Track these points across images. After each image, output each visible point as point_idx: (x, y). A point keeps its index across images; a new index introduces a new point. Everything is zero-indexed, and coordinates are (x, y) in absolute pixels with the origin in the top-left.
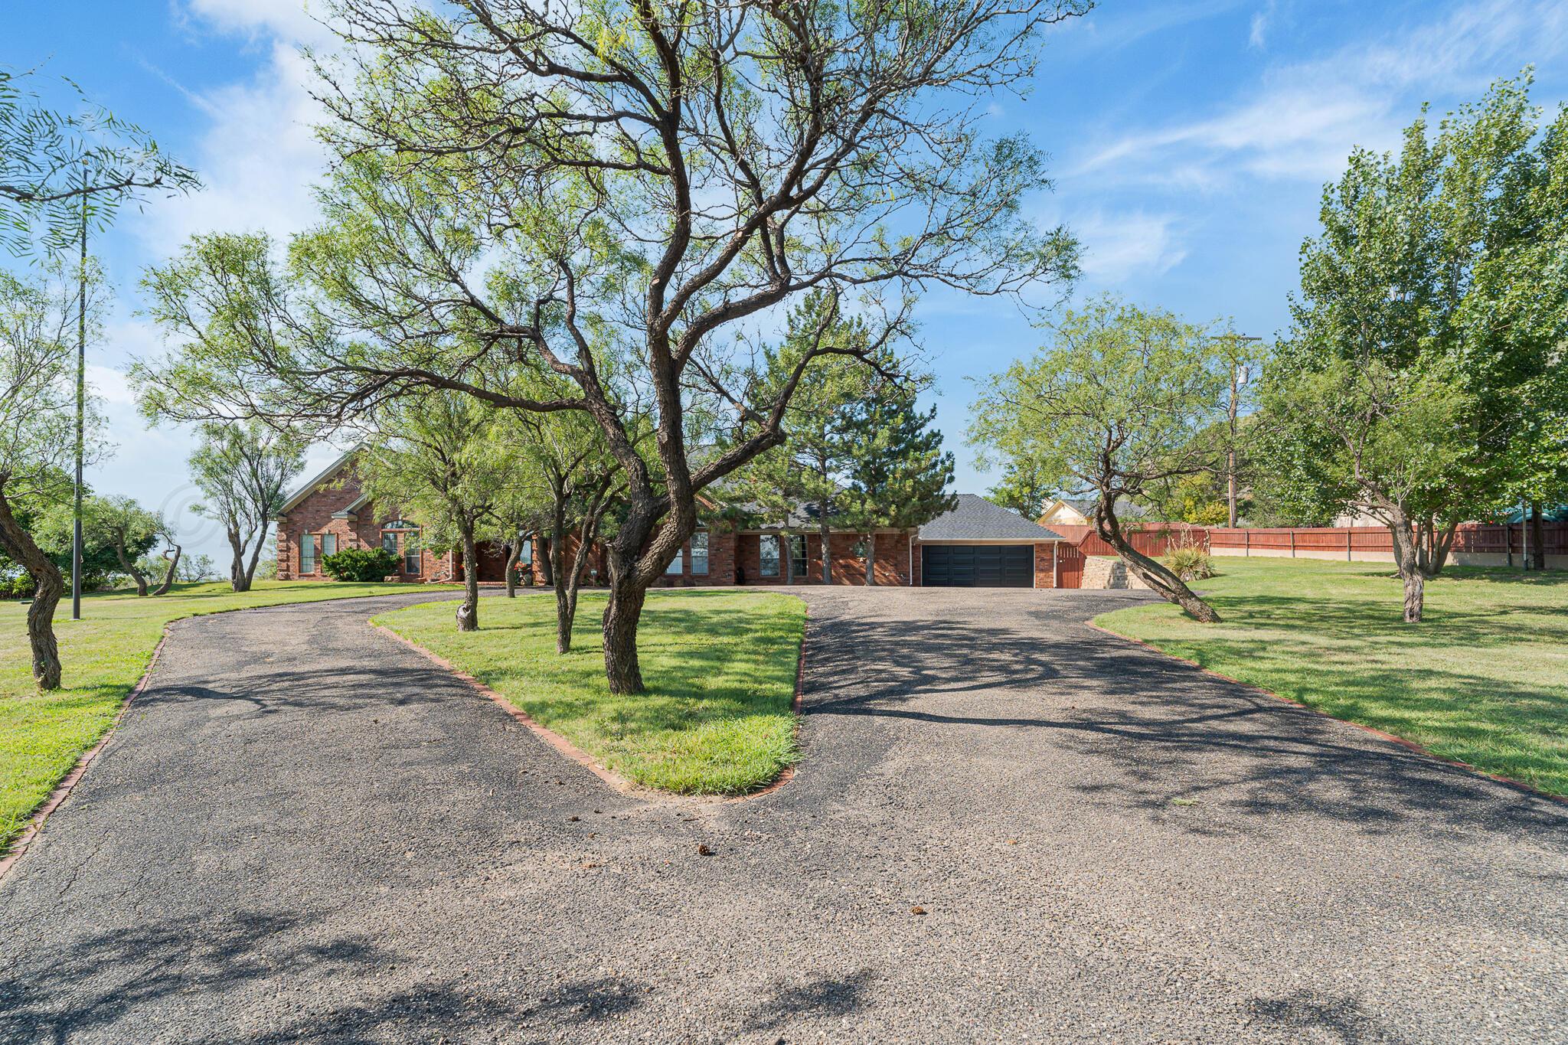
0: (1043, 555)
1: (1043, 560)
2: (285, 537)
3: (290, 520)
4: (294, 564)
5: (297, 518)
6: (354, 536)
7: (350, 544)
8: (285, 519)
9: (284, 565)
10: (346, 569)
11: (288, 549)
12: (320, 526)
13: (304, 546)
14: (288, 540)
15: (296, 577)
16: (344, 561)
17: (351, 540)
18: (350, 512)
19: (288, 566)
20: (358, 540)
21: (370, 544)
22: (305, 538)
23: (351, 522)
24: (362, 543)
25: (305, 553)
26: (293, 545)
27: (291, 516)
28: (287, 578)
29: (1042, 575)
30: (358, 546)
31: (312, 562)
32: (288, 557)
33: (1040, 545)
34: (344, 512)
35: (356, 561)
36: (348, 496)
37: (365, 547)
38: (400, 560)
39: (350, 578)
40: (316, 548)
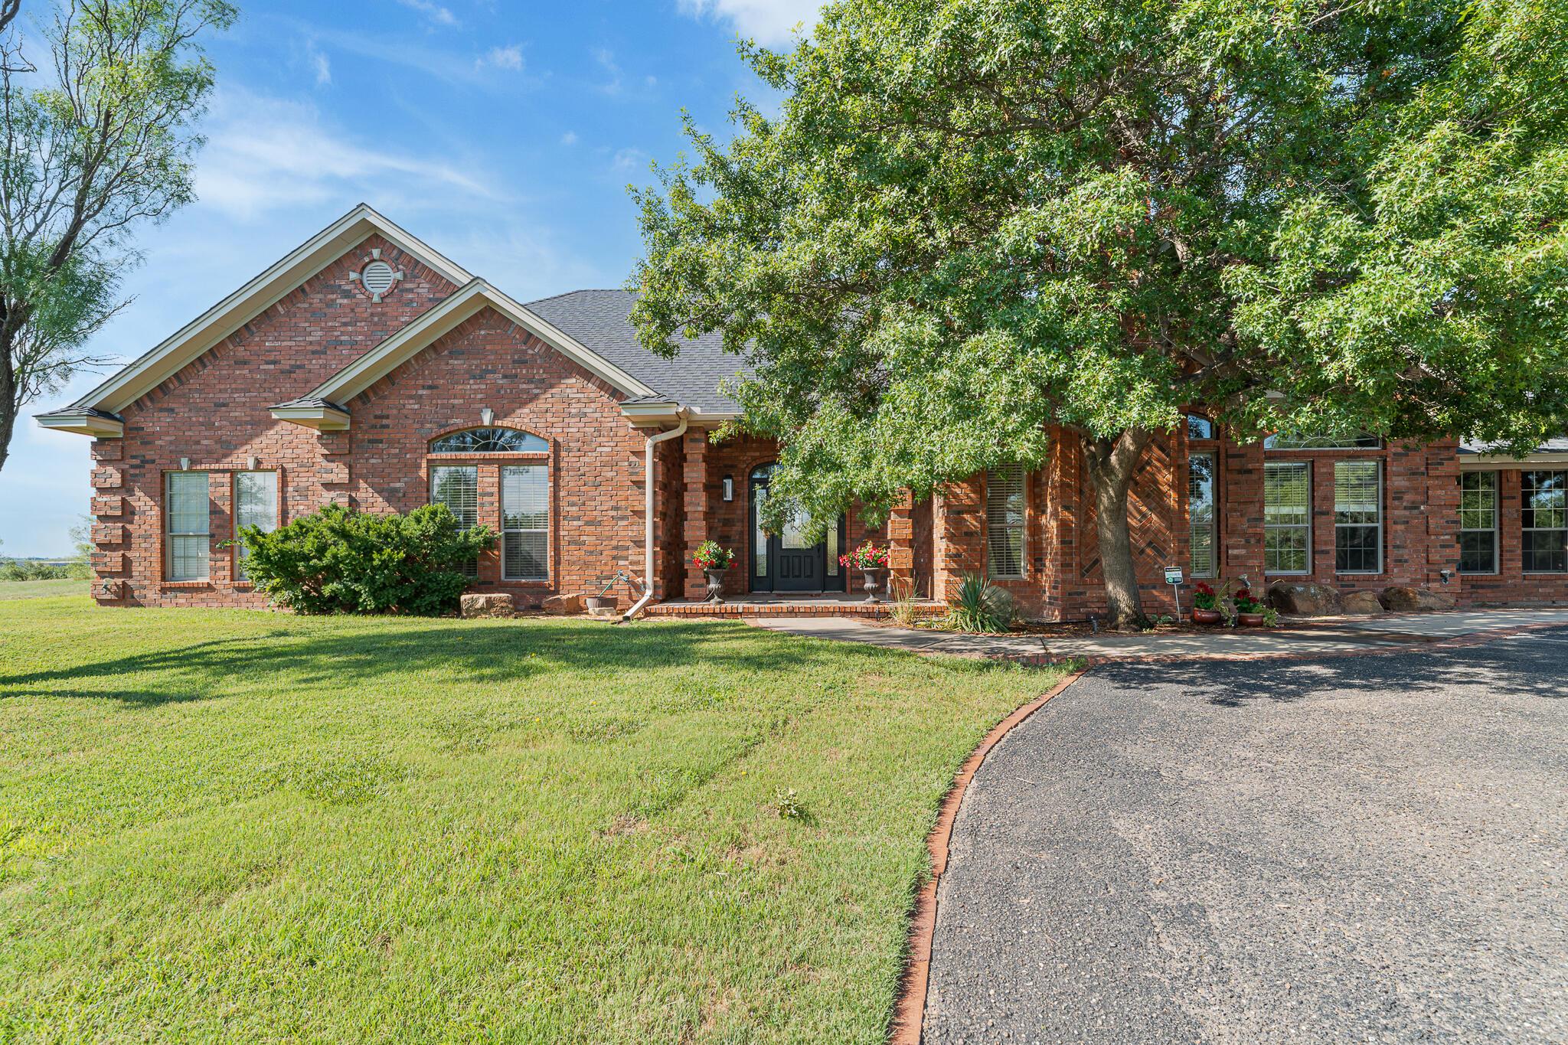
2: (116, 479)
3: (132, 431)
4: (145, 558)
5: (153, 423)
6: (340, 473)
7: (327, 498)
8: (115, 429)
9: (114, 560)
10: (333, 572)
11: (128, 512)
12: (228, 448)
13: (178, 502)
14: (126, 487)
15: (152, 594)
16: (322, 550)
17: (329, 486)
18: (330, 404)
19: (127, 563)
20: (351, 485)
21: (391, 496)
22: (180, 483)
23: (329, 434)
24: (365, 492)
25: (180, 525)
26: (141, 501)
27: (137, 419)
28: (125, 597)
30: (353, 502)
31: (204, 551)
32: (126, 536)
34: (310, 408)
35: (368, 549)
36: (315, 363)
37: (375, 508)
38: (490, 543)
40: (215, 510)
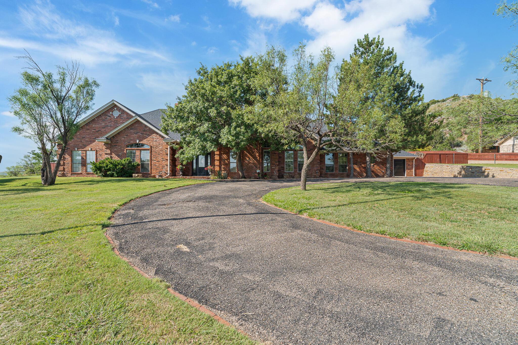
0: (409, 163)
1: (409, 165)
4: (68, 168)
5: (70, 141)
6: (109, 152)
7: (106, 156)
9: (61, 168)
10: (109, 170)
11: (64, 158)
12: (85, 146)
13: (74, 156)
14: (64, 154)
15: (69, 175)
16: (107, 166)
17: (106, 154)
18: (107, 138)
20: (111, 154)
21: (118, 156)
22: (75, 153)
23: (106, 144)
24: (113, 155)
25: (75, 161)
26: (67, 156)
28: (64, 175)
29: (409, 171)
30: (111, 157)
31: (80, 166)
32: (64, 163)
33: (408, 159)
34: (103, 139)
36: (103, 130)
37: (116, 158)
38: (138, 165)
39: (112, 176)
40: (82, 158)
